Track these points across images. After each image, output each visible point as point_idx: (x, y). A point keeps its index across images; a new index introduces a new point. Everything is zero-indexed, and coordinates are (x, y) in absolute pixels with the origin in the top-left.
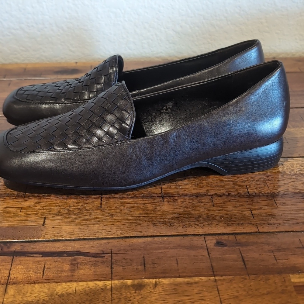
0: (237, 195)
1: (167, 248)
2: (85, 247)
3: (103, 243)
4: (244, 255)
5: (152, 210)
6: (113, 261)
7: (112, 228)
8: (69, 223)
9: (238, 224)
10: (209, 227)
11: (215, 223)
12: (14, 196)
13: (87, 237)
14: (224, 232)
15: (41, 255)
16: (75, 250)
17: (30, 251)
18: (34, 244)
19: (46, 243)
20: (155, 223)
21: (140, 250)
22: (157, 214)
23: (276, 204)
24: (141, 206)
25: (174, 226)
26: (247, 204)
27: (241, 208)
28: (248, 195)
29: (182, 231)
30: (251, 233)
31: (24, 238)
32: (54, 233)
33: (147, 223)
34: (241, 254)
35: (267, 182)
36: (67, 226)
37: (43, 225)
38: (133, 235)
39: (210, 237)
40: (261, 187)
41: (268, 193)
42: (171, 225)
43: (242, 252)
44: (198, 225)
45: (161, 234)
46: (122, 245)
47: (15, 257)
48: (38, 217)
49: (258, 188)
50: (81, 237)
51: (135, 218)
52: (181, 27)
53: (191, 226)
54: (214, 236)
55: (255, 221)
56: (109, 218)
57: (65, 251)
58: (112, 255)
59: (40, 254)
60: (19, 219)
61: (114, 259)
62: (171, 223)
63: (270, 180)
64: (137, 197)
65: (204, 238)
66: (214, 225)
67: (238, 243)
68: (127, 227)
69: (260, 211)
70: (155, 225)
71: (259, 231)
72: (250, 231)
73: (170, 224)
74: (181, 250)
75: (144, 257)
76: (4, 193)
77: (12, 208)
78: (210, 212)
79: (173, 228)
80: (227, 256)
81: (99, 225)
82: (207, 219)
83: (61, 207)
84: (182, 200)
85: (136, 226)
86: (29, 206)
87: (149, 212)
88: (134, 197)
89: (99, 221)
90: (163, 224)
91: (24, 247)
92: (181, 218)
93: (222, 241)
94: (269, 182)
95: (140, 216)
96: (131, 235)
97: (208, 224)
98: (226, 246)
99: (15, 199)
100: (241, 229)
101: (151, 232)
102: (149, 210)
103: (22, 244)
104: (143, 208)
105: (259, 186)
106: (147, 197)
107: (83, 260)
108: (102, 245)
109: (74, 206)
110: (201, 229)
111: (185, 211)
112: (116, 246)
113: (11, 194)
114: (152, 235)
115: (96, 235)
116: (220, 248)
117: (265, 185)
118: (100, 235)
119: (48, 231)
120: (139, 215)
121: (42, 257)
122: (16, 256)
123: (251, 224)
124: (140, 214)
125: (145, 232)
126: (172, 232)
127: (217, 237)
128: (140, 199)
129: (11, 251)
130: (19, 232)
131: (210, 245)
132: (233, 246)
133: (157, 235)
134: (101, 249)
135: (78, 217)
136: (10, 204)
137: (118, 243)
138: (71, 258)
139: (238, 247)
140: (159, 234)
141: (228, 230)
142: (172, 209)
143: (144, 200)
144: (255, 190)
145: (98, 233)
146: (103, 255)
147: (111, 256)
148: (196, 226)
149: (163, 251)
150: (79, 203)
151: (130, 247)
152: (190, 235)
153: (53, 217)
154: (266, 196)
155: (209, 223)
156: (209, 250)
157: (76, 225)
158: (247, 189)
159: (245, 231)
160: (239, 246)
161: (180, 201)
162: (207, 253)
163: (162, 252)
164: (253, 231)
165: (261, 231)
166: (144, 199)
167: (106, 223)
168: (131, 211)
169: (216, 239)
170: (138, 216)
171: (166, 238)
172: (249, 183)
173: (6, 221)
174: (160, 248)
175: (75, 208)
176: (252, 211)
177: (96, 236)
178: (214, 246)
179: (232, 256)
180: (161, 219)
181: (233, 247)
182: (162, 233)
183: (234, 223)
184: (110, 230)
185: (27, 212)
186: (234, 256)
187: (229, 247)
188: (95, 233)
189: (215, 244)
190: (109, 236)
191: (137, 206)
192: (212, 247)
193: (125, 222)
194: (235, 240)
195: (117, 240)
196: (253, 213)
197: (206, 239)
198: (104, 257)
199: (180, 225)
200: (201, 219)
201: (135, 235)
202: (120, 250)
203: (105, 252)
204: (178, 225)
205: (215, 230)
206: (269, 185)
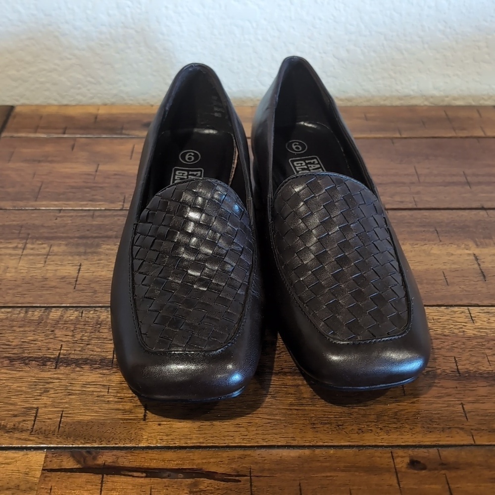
0: (441, 374)
1: (335, 470)
2: (209, 463)
3: (237, 456)
4: (452, 486)
5: (308, 398)
6: (254, 489)
7: (250, 428)
9: (443, 430)
10: (398, 433)
11: (407, 426)
12: (95, 364)
13: (211, 444)
14: (422, 443)
15: (144, 475)
16: (195, 467)
17: (126, 466)
18: (133, 454)
19: (150, 451)
20: (315, 422)
21: (293, 471)
22: (317, 406)
24: (292, 390)
25: (345, 430)
26: (457, 392)
27: (446, 399)
28: (458, 375)
29: (356, 440)
30: (463, 446)
31: (117, 441)
32: (161, 434)
33: (302, 422)
34: (448, 484)
35: (487, 351)
37: (144, 419)
38: (282, 444)
39: (400, 452)
40: (478, 362)
41: (488, 373)
42: (340, 427)
43: (449, 480)
44: (381, 429)
45: (324, 443)
46: (266, 462)
47: (105, 476)
48: (135, 405)
49: (473, 363)
50: (203, 443)
51: (283, 411)
52: (348, 51)
53: (371, 430)
54: (406, 450)
55: (468, 424)
57: (179, 469)
58: (251, 478)
59: (142, 472)
60: (107, 406)
61: (255, 486)
62: (340, 423)
63: (491, 349)
64: (285, 374)
65: (392, 453)
66: (406, 430)
67: (442, 464)
68: (272, 428)
69: (476, 405)
70: (314, 426)
71: (475, 442)
72: (462, 443)
73: (338, 426)
74: (357, 473)
75: (300, 484)
76: (80, 357)
77: (95, 386)
78: (399, 405)
79: (343, 432)
80: (427, 486)
81: (228, 423)
82: (394, 418)
85: (285, 426)
86: (121, 384)
87: (304, 401)
88: (279, 373)
90: (327, 426)
91: (118, 458)
92: (355, 415)
93: (419, 460)
94: (490, 351)
95: (291, 409)
96: (279, 444)
97: (396, 428)
98: (424, 468)
99: (97, 370)
100: (448, 439)
101: (309, 439)
102: (304, 398)
103: (115, 452)
104: (294, 394)
105: (474, 359)
107: (208, 486)
108: (235, 459)
110: (386, 437)
112: (256, 463)
113: (91, 360)
114: (311, 444)
115: (226, 441)
116: (416, 472)
117: (484, 358)
118: (232, 441)
119: (152, 431)
120: (289, 407)
121: (146, 477)
122: (107, 475)
123: (462, 429)
124: (291, 404)
125: (300, 439)
126: (342, 441)
127: (410, 452)
128: (289, 377)
129: (99, 465)
130: (109, 431)
131: (400, 466)
132: (436, 469)
133: (318, 444)
134: (234, 466)
136: (90, 379)
137: (259, 456)
138: (189, 481)
139: (443, 472)
140: (321, 444)
141: (428, 440)
143: (295, 379)
144: (467, 366)
145: (228, 438)
146: (237, 478)
147: (249, 480)
148: (379, 431)
149: (329, 474)
151: (278, 465)
152: (370, 446)
153: (158, 405)
154: (486, 378)
155: (398, 425)
156: (399, 475)
158: (456, 364)
159: (453, 443)
160: (444, 469)
162: (396, 481)
163: (327, 477)
164: (465, 443)
165: (478, 443)
166: (296, 377)
168: (277, 398)
169: (410, 456)
170: (287, 409)
171: (332, 451)
172: (459, 352)
173: (87, 409)
174: (324, 469)
176: (464, 406)
177: (225, 443)
178: (407, 468)
179: (433, 486)
180: (324, 415)
181: (436, 472)
182: (327, 442)
183: (436, 426)
184: (246, 433)
185: (119, 395)
186: (437, 487)
187: (430, 470)
188: (224, 436)
189: (408, 464)
190: (245, 443)
191: (285, 389)
192: (403, 470)
193: (268, 419)
194: (439, 458)
195: (258, 452)
196: (465, 410)
197: (395, 455)
198: (239, 481)
199: (353, 427)
200: (386, 418)
201: (285, 444)
202: (263, 470)
203: (240, 473)
204: (350, 428)
205: (408, 439)
206: (490, 358)
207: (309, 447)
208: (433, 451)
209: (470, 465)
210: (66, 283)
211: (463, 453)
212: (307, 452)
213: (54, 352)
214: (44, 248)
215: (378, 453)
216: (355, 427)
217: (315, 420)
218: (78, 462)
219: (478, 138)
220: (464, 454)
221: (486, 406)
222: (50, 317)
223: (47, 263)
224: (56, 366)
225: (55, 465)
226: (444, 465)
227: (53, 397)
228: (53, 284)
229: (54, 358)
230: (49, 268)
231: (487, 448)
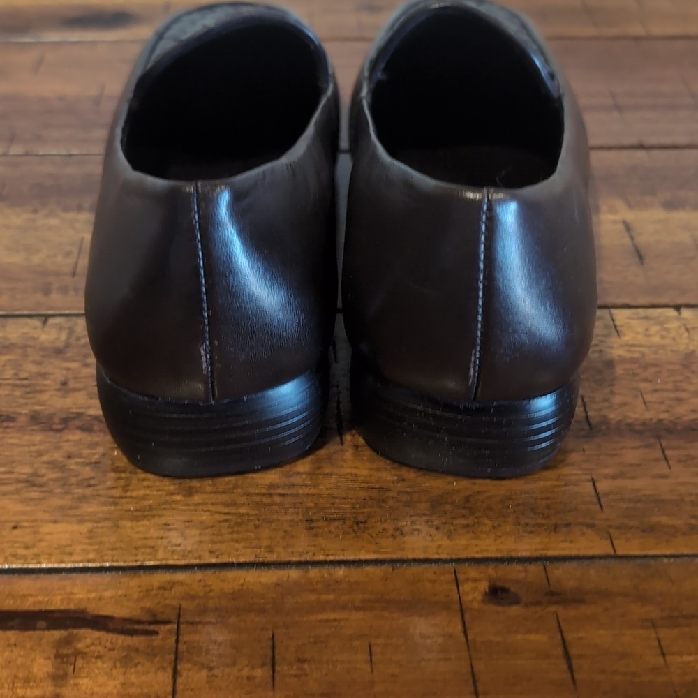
1: (344, 608)
3: (156, 584)
4: (569, 637)
6: (182, 647)
7: (188, 532)
8: (63, 514)
9: (556, 528)
10: (471, 535)
11: (487, 521)
13: (111, 564)
14: (514, 554)
16: (73, 607)
20: (314, 518)
22: (320, 487)
23: (667, 461)
26: (584, 458)
27: (564, 471)
28: (587, 428)
30: (592, 558)
32: (16, 545)
33: (289, 518)
34: (561, 631)
35: (643, 385)
36: (55, 522)
38: (247, 560)
39: (473, 572)
40: (626, 404)
41: (644, 424)
42: (361, 525)
43: (562, 624)
44: (438, 528)
45: (328, 555)
49: (616, 407)
50: (94, 561)
51: (257, 499)
53: (418, 530)
54: (482, 568)
55: (603, 516)
56: (178, 498)
57: (41, 611)
58: (178, 627)
61: (185, 643)
62: (361, 518)
65: (455, 572)
66: (484, 529)
67: (551, 593)
68: (230, 530)
69: (620, 483)
70: (312, 525)
71: (615, 551)
72: (591, 553)
73: (357, 524)
74: (386, 614)
75: (273, 637)
78: (474, 484)
79: (366, 535)
80: (519, 637)
81: (148, 523)
82: (464, 508)
83: (45, 458)
85: (256, 527)
87: (297, 480)
89: (151, 508)
90: (336, 524)
92: (391, 502)
93: (507, 585)
94: (648, 384)
95: (271, 495)
96: (242, 560)
97: (467, 526)
98: (516, 601)
100: (563, 545)
102: (298, 473)
105: (618, 399)
107: (93, 644)
108: (152, 590)
109: (80, 456)
110: (446, 542)
112: (193, 598)
114: (302, 559)
115: (139, 557)
116: (500, 609)
117: (636, 397)
118: (149, 557)
119: (1, 540)
123: (591, 526)
126: (363, 552)
127: (491, 570)
131: (470, 597)
132: (538, 603)
133: (317, 558)
134: (148, 604)
135: (89, 491)
137: (199, 584)
138: (57, 634)
139: (552, 608)
140: (321, 557)
141: (526, 547)
144: (605, 413)
145: (143, 550)
146: (152, 627)
147: (176, 631)
148: (433, 531)
149: (331, 616)
150: (97, 444)
151: (234, 599)
152: (414, 560)
153: (17, 492)
154: (639, 432)
155: (471, 520)
156: (467, 616)
157: (81, 521)
158: (585, 408)
159: (574, 552)
160: (554, 603)
162: (460, 627)
163: (327, 621)
164: (597, 552)
165: (620, 552)
167: (170, 517)
169: (490, 579)
170: (264, 494)
171: (341, 572)
172: (590, 388)
174: (323, 607)
175: (83, 463)
176: (597, 484)
177: (137, 561)
178: (483, 601)
179: (533, 637)
180: (332, 504)
181: (539, 608)
182: (333, 555)
183: (543, 522)
184: (179, 541)
186: (539, 638)
187: (527, 605)
188: (136, 548)
189: (486, 594)
190: (177, 560)
192: (476, 605)
193: (225, 513)
194: (546, 582)
195: (199, 575)
196: (599, 490)
197: (461, 577)
198: (155, 633)
199: (385, 526)
200: (448, 507)
201: (252, 560)
202: (204, 611)
203: (160, 617)
204: (379, 527)
205: (489, 546)
206: (648, 398)
207: (299, 564)
208: (534, 569)
209: (605, 594)
211: (592, 572)
212: (294, 573)
215: (429, 571)
216: (389, 526)
217: (314, 514)
219: (637, 39)
220: (593, 576)
221: (638, 483)
226: (554, 596)
231: (639, 561)
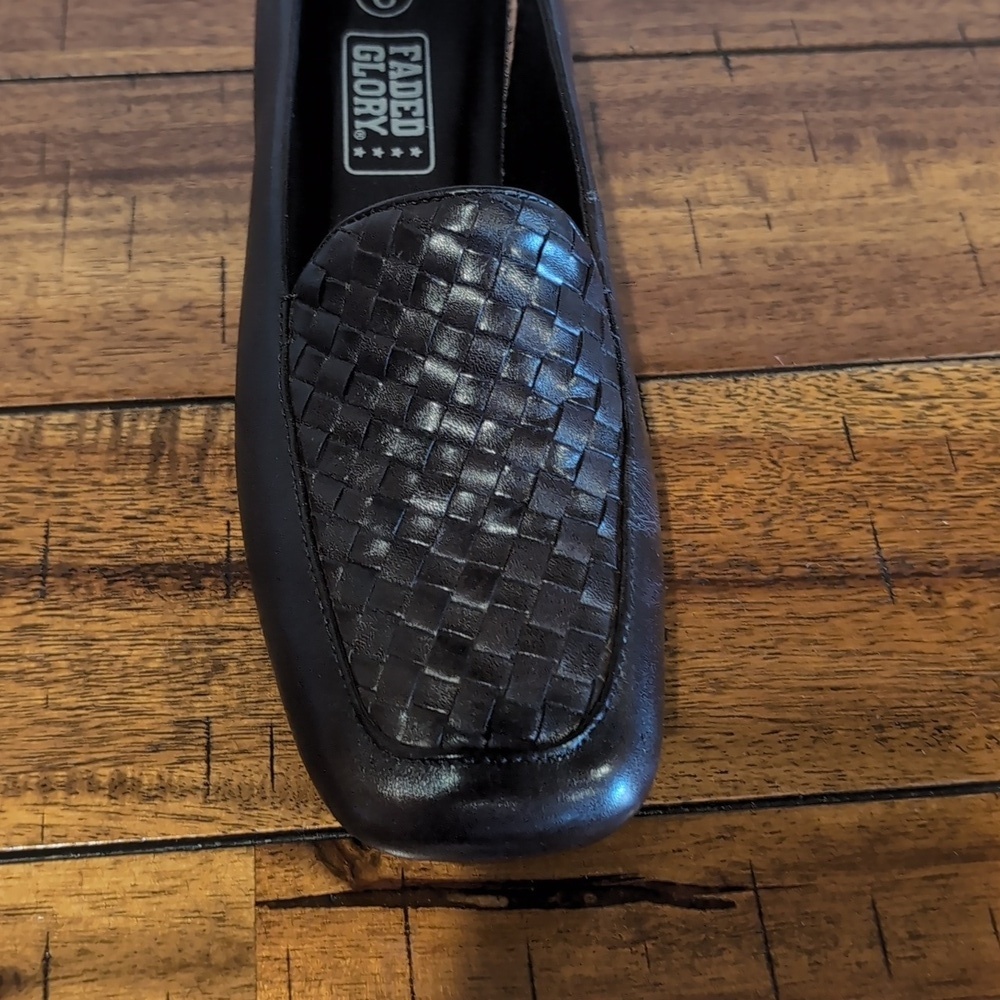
1: (949, 857)
2: (652, 856)
3: (714, 832)
5: (859, 652)
6: (770, 924)
7: (731, 750)
15: (503, 902)
17: (456, 878)
20: (884, 723)
22: (881, 674)
24: (814, 632)
25: (957, 742)
29: (987, 766)
42: (944, 732)
45: (913, 780)
46: (783, 844)
47: (410, 911)
51: (805, 695)
58: (757, 897)
59: (497, 893)
61: (771, 917)
62: (942, 722)
64: (791, 581)
70: (884, 735)
73: (940, 730)
75: (874, 904)
79: (953, 747)
84: (965, 595)
85: (815, 740)
87: (849, 663)
88: (777, 580)
90: (914, 731)
92: (975, 694)
95: (821, 689)
101: (877, 773)
104: (823, 642)
106: (831, 582)
108: (710, 840)
111: (983, 658)
112: (763, 850)
114: (883, 787)
115: (681, 792)
118: (694, 790)
120: (815, 684)
121: (510, 907)
122: (416, 906)
124: (820, 675)
128: (803, 593)
129: (390, 880)
133: (900, 786)
134: (711, 862)
137: (766, 830)
138: (614, 912)
142: (934, 648)
143: (817, 598)
145: (683, 781)
146: (724, 897)
147: (755, 900)
149: (936, 870)
151: (814, 851)
161: (953, 598)
163: (933, 878)
168: (782, 658)
170: (812, 689)
171: (933, 804)
174: (923, 857)
177: (680, 797)
180: (902, 700)
184: (725, 765)
188: (674, 778)
190: (728, 794)
191: (797, 629)
193: (770, 720)
198: (730, 905)
199: (975, 732)
201: (821, 791)
202: (781, 869)
203: (731, 881)
204: (969, 734)
210: (197, 322)
213: (213, 545)
214: (117, 210)
216: (979, 731)
217: (883, 717)
218: (339, 874)
222: (182, 436)
223: (135, 259)
224: (228, 589)
225: (284, 889)
227: (237, 686)
228: (165, 327)
229: (216, 566)
230: (143, 274)
